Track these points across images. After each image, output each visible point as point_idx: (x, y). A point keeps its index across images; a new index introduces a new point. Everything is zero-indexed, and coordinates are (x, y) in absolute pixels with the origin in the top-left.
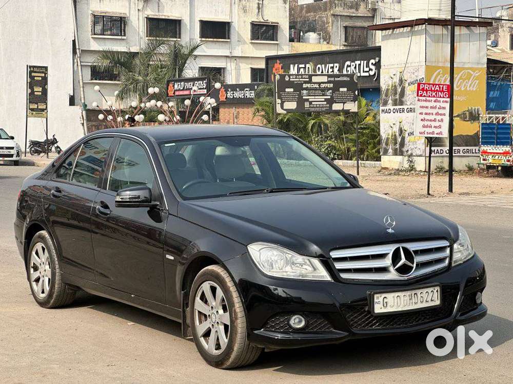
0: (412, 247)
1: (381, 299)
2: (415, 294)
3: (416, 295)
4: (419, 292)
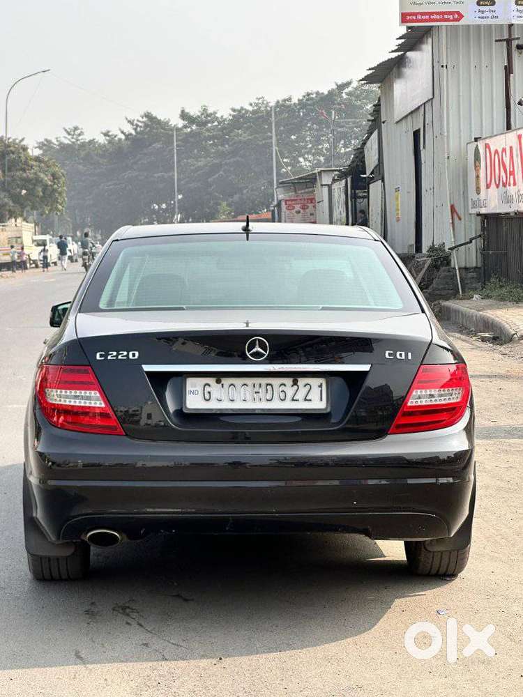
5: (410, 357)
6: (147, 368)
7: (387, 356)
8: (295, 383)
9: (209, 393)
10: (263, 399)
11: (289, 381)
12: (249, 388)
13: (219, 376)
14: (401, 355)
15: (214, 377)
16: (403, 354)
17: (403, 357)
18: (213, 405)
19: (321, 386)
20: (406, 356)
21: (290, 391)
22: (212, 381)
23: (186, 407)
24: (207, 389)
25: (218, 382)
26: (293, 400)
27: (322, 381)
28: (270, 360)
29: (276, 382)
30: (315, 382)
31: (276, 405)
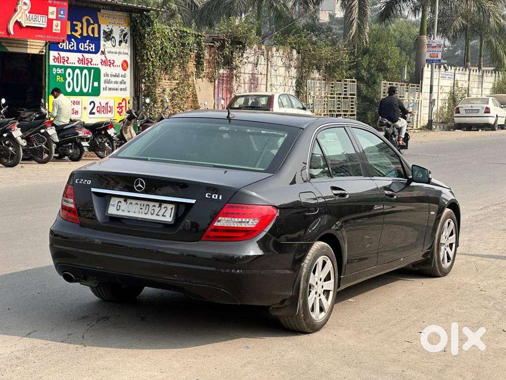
5: (220, 198)
6: (93, 190)
7: (207, 196)
8: (160, 206)
9: (120, 206)
10: (143, 213)
11: (157, 204)
12: (138, 206)
13: (126, 198)
14: (215, 196)
15: (123, 198)
16: (217, 196)
17: (216, 198)
18: (120, 213)
19: (172, 209)
20: (218, 197)
21: (157, 209)
22: (122, 200)
23: (107, 213)
24: (119, 204)
25: (125, 201)
26: (157, 215)
27: (173, 206)
28: (146, 192)
29: (151, 204)
30: (170, 206)
31: (149, 217)
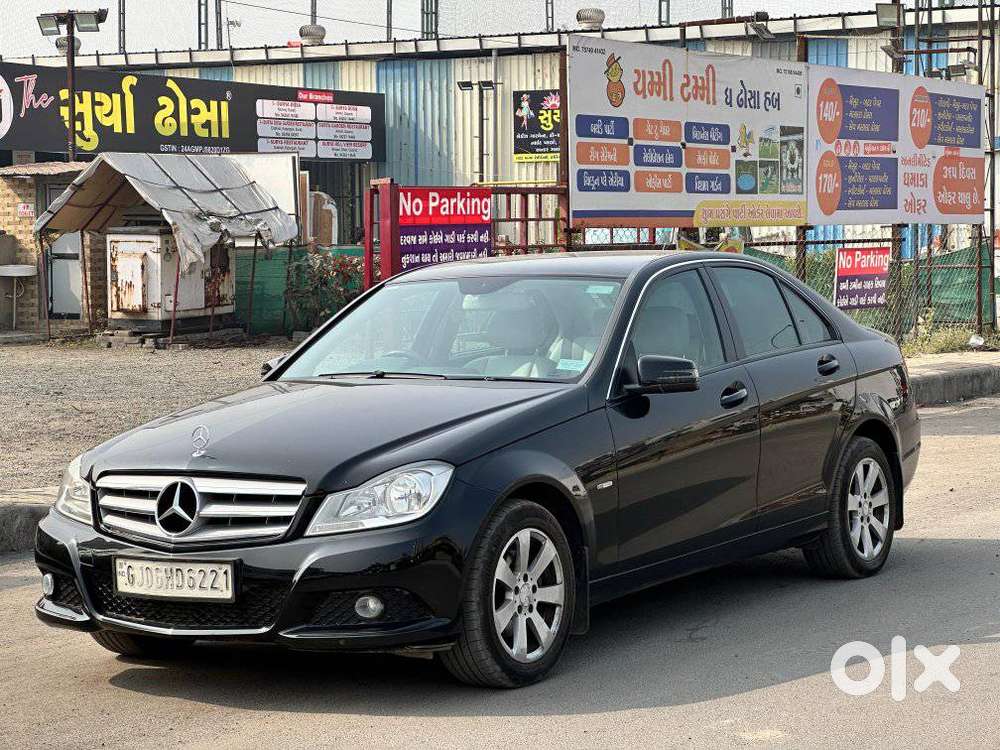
0: (201, 486)
1: (125, 569)
2: (177, 570)
3: (180, 573)
4: (185, 567)
